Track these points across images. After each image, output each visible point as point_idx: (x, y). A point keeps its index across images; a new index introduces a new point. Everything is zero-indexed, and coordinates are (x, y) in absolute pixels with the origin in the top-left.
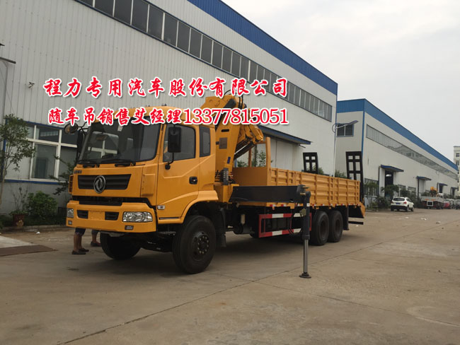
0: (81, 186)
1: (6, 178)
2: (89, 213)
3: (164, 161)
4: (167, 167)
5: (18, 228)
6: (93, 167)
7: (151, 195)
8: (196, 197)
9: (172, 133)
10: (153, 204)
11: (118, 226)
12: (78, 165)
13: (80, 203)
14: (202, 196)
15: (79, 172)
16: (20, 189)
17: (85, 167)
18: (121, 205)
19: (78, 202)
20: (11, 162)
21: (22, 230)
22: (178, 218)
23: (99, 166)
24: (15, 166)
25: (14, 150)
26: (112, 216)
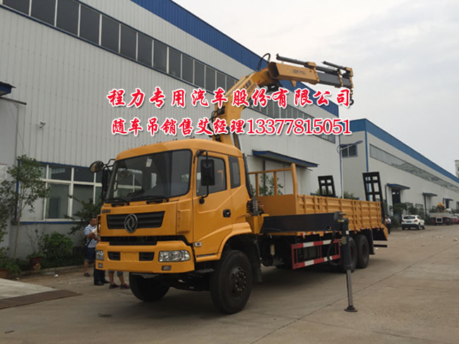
0: (110, 227)
1: (21, 221)
2: (121, 254)
3: (197, 196)
4: (202, 201)
5: (35, 271)
6: (123, 205)
7: (188, 232)
8: (231, 230)
9: (205, 166)
10: (190, 241)
11: (154, 267)
12: (105, 204)
13: (110, 244)
14: (237, 229)
15: (107, 211)
16: (36, 231)
17: (113, 206)
18: (155, 244)
19: (107, 244)
20: (26, 203)
21: (40, 274)
22: (214, 254)
23: (128, 205)
24: (30, 207)
25: (28, 191)
26: (147, 256)
